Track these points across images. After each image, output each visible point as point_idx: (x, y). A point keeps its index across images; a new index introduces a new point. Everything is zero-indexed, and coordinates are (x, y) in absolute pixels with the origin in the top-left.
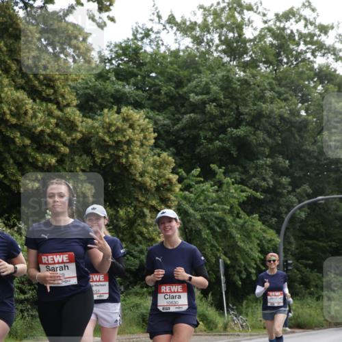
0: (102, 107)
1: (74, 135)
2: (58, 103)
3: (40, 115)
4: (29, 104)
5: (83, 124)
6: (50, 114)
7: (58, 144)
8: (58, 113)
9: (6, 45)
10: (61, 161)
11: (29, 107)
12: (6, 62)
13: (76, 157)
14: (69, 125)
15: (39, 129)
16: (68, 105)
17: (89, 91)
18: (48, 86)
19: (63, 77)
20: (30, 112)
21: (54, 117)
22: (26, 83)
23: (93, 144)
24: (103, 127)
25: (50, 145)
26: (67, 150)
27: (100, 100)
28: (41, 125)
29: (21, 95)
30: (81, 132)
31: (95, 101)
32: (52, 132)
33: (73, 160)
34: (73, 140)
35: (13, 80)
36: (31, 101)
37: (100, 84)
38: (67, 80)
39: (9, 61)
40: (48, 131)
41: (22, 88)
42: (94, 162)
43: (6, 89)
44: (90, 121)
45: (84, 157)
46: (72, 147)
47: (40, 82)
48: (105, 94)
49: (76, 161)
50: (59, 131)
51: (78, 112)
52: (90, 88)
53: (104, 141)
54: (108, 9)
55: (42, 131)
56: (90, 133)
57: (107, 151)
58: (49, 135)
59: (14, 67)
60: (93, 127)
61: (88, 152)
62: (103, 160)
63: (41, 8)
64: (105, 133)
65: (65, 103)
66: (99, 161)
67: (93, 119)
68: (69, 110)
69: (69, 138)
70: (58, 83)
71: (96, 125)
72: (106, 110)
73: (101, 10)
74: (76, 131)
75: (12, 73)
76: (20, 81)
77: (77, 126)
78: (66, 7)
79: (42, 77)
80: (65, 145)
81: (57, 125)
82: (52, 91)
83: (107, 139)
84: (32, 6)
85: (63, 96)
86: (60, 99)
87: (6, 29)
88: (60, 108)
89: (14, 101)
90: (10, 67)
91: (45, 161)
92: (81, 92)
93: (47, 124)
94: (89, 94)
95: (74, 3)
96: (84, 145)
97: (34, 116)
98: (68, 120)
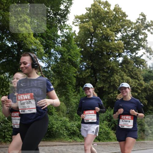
0: (150, 80)
1: (142, 88)
2: (138, 79)
3: (133, 83)
4: (131, 80)
5: (145, 84)
6: (136, 82)
7: (138, 90)
8: (138, 82)
9: (125, 66)
10: (139, 94)
11: (130, 81)
12: (125, 70)
13: (143, 93)
14: (141, 85)
15: (133, 86)
16: (141, 80)
17: (147, 76)
18: (136, 75)
19: (139, 73)
20: (131, 82)
21: (137, 83)
22: (130, 75)
23: (147, 90)
24: (150, 85)
25: (136, 90)
26: (140, 91)
27: (149, 78)
28: (133, 85)
29: (129, 78)
30: (144, 87)
31: (148, 78)
32: (137, 87)
33: (142, 94)
34: (142, 89)
35: (127, 74)
36: (131, 79)
37: (149, 74)
38: (141, 73)
39: (126, 70)
40: (135, 87)
41: (129, 76)
42: (148, 94)
43: (125, 77)
44: (146, 84)
45: (145, 93)
46: (142, 90)
47: (134, 74)
48: (151, 76)
49: (143, 94)
50: (138, 86)
51: (143, 81)
52: (147, 75)
53: (150, 89)
54: (152, 54)
55: (134, 87)
56: (147, 87)
57: (151, 91)
58: (136, 88)
59: (127, 71)
60: (147, 85)
61: (146, 92)
62: (150, 94)
63: (134, 56)
64: (150, 87)
65: (140, 79)
66: (149, 94)
67: (147, 83)
68: (141, 81)
69: (141, 88)
70: (138, 74)
71: (148, 85)
72: (151, 81)
73: (150, 55)
74: (143, 86)
75: (127, 72)
76: (128, 74)
77: (143, 85)
78: (141, 55)
79: (134, 73)
80: (140, 90)
81: (138, 85)
82: (137, 76)
83: (151, 88)
84: (132, 55)
85: (139, 77)
86: (139, 78)
87: (125, 62)
88: (139, 81)
89: (127, 79)
90: (126, 71)
91: (134, 94)
92: (144, 76)
93: (135, 85)
94: (146, 77)
95: (143, 54)
96: (145, 90)
97: (132, 83)
98: (141, 84)
